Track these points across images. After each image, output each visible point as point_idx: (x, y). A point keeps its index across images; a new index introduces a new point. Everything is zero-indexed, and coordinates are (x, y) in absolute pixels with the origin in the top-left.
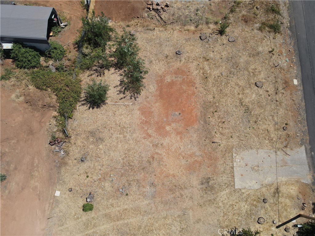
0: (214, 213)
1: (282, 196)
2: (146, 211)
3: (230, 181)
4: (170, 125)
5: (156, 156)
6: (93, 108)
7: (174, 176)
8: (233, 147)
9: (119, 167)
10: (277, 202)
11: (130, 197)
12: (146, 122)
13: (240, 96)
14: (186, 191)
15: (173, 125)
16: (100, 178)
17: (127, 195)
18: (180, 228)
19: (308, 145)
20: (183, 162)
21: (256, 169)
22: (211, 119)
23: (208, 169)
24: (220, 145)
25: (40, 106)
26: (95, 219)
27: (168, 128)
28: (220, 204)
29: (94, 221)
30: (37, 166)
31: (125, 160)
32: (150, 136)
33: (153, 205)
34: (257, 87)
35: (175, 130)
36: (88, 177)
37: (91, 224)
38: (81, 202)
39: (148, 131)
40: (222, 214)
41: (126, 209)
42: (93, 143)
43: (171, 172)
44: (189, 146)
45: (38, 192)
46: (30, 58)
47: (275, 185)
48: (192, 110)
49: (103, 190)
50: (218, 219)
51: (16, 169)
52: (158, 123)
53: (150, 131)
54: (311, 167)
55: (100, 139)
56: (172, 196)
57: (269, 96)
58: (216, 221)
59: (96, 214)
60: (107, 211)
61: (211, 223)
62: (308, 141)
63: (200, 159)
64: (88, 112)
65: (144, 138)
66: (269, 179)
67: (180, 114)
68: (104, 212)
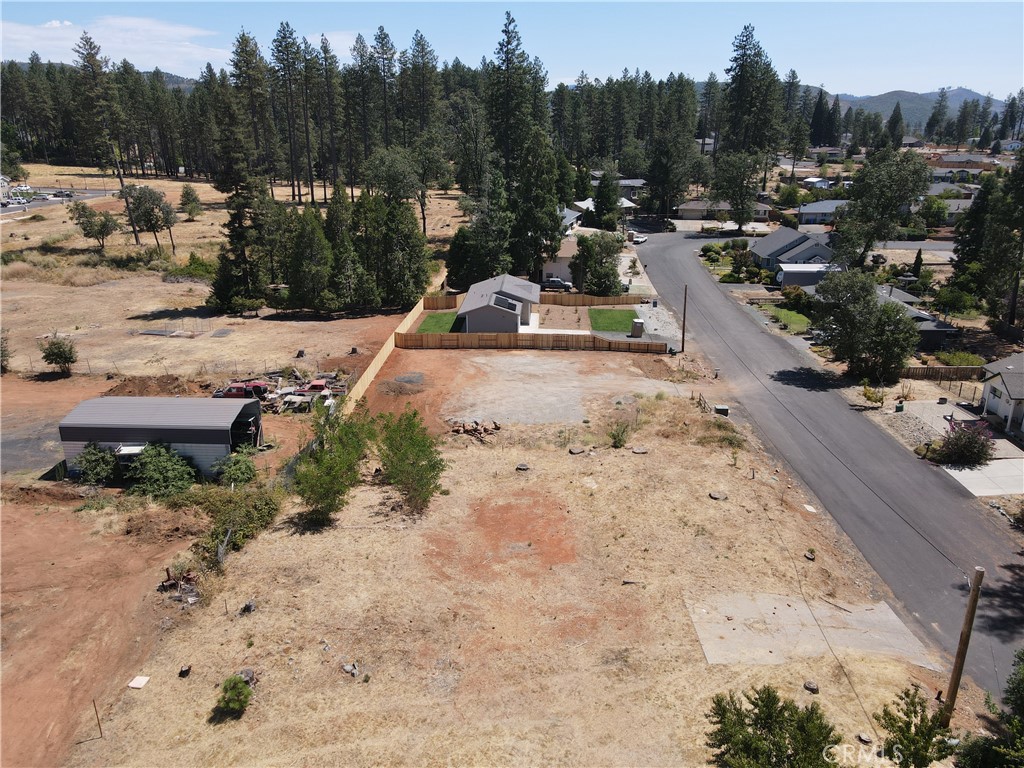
0: (654, 719)
1: (862, 682)
2: (425, 720)
3: (688, 651)
4: (504, 562)
5: (463, 612)
6: (302, 534)
7: (519, 649)
8: (681, 589)
9: (352, 626)
10: (853, 695)
11: (375, 687)
12: (439, 554)
13: (679, 513)
14: (556, 679)
15: (512, 562)
16: (290, 648)
17: (366, 680)
18: (544, 758)
19: (893, 599)
20: (545, 621)
21: (759, 626)
22: (611, 548)
23: (621, 632)
24: (644, 587)
25: (163, 532)
26: (245, 741)
27: (497, 567)
28: (671, 699)
29: (240, 746)
30: (102, 630)
31: (373, 612)
32: (448, 578)
33: (449, 708)
34: (716, 499)
35: (518, 570)
36: (251, 645)
37: (226, 754)
38: (210, 700)
39: (444, 570)
40: (682, 723)
41: (358, 715)
42: (285, 586)
43: (510, 641)
44: (559, 595)
45: (77, 681)
46: (170, 474)
47: (829, 658)
48: (560, 541)
49: (290, 672)
50: (670, 732)
51: (31, 636)
52: (470, 560)
53: (448, 570)
54: (927, 641)
55: (307, 578)
56: (513, 689)
57: (749, 512)
58: (664, 737)
59: (251, 728)
60: (293, 720)
61: (651, 742)
62: (891, 595)
63: (590, 615)
64: (286, 540)
65: (432, 578)
66: (808, 646)
67: (529, 545)
68: (281, 723)
